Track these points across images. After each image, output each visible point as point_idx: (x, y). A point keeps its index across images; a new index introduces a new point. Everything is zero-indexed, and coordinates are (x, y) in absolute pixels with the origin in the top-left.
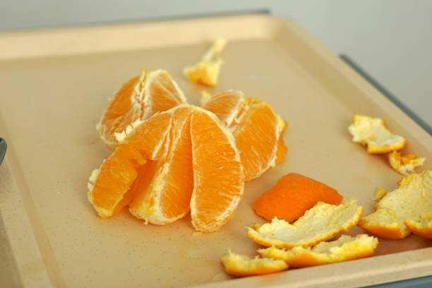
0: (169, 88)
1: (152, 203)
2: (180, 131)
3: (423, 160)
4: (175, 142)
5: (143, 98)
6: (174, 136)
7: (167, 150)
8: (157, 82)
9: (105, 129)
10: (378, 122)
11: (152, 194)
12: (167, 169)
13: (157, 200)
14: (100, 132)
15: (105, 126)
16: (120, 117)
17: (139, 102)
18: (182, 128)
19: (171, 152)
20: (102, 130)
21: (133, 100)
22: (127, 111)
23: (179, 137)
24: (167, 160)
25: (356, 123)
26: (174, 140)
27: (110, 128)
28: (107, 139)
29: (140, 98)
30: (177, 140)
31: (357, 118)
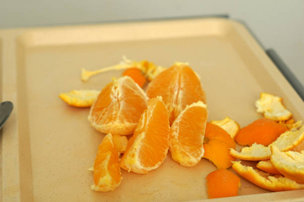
0: (133, 88)
1: (133, 156)
2: (152, 112)
3: (301, 122)
4: (149, 119)
5: (118, 95)
6: (148, 115)
7: (144, 124)
8: (126, 85)
9: (95, 119)
10: (277, 99)
11: (134, 150)
12: (143, 135)
13: (137, 154)
14: (91, 121)
15: (94, 117)
16: (105, 109)
17: (115, 98)
18: (153, 109)
19: (146, 125)
20: (93, 120)
21: (112, 96)
22: (109, 105)
23: (151, 115)
24: (143, 130)
25: (262, 99)
26: (148, 117)
27: (99, 116)
28: (97, 124)
29: (116, 95)
30: (150, 117)
31: (263, 95)
